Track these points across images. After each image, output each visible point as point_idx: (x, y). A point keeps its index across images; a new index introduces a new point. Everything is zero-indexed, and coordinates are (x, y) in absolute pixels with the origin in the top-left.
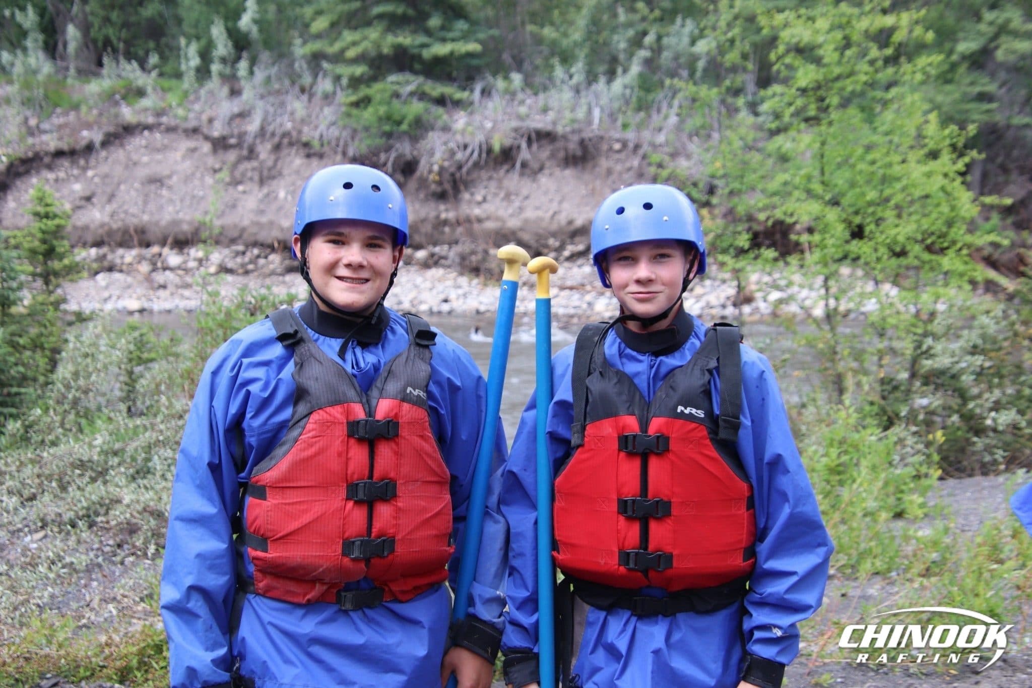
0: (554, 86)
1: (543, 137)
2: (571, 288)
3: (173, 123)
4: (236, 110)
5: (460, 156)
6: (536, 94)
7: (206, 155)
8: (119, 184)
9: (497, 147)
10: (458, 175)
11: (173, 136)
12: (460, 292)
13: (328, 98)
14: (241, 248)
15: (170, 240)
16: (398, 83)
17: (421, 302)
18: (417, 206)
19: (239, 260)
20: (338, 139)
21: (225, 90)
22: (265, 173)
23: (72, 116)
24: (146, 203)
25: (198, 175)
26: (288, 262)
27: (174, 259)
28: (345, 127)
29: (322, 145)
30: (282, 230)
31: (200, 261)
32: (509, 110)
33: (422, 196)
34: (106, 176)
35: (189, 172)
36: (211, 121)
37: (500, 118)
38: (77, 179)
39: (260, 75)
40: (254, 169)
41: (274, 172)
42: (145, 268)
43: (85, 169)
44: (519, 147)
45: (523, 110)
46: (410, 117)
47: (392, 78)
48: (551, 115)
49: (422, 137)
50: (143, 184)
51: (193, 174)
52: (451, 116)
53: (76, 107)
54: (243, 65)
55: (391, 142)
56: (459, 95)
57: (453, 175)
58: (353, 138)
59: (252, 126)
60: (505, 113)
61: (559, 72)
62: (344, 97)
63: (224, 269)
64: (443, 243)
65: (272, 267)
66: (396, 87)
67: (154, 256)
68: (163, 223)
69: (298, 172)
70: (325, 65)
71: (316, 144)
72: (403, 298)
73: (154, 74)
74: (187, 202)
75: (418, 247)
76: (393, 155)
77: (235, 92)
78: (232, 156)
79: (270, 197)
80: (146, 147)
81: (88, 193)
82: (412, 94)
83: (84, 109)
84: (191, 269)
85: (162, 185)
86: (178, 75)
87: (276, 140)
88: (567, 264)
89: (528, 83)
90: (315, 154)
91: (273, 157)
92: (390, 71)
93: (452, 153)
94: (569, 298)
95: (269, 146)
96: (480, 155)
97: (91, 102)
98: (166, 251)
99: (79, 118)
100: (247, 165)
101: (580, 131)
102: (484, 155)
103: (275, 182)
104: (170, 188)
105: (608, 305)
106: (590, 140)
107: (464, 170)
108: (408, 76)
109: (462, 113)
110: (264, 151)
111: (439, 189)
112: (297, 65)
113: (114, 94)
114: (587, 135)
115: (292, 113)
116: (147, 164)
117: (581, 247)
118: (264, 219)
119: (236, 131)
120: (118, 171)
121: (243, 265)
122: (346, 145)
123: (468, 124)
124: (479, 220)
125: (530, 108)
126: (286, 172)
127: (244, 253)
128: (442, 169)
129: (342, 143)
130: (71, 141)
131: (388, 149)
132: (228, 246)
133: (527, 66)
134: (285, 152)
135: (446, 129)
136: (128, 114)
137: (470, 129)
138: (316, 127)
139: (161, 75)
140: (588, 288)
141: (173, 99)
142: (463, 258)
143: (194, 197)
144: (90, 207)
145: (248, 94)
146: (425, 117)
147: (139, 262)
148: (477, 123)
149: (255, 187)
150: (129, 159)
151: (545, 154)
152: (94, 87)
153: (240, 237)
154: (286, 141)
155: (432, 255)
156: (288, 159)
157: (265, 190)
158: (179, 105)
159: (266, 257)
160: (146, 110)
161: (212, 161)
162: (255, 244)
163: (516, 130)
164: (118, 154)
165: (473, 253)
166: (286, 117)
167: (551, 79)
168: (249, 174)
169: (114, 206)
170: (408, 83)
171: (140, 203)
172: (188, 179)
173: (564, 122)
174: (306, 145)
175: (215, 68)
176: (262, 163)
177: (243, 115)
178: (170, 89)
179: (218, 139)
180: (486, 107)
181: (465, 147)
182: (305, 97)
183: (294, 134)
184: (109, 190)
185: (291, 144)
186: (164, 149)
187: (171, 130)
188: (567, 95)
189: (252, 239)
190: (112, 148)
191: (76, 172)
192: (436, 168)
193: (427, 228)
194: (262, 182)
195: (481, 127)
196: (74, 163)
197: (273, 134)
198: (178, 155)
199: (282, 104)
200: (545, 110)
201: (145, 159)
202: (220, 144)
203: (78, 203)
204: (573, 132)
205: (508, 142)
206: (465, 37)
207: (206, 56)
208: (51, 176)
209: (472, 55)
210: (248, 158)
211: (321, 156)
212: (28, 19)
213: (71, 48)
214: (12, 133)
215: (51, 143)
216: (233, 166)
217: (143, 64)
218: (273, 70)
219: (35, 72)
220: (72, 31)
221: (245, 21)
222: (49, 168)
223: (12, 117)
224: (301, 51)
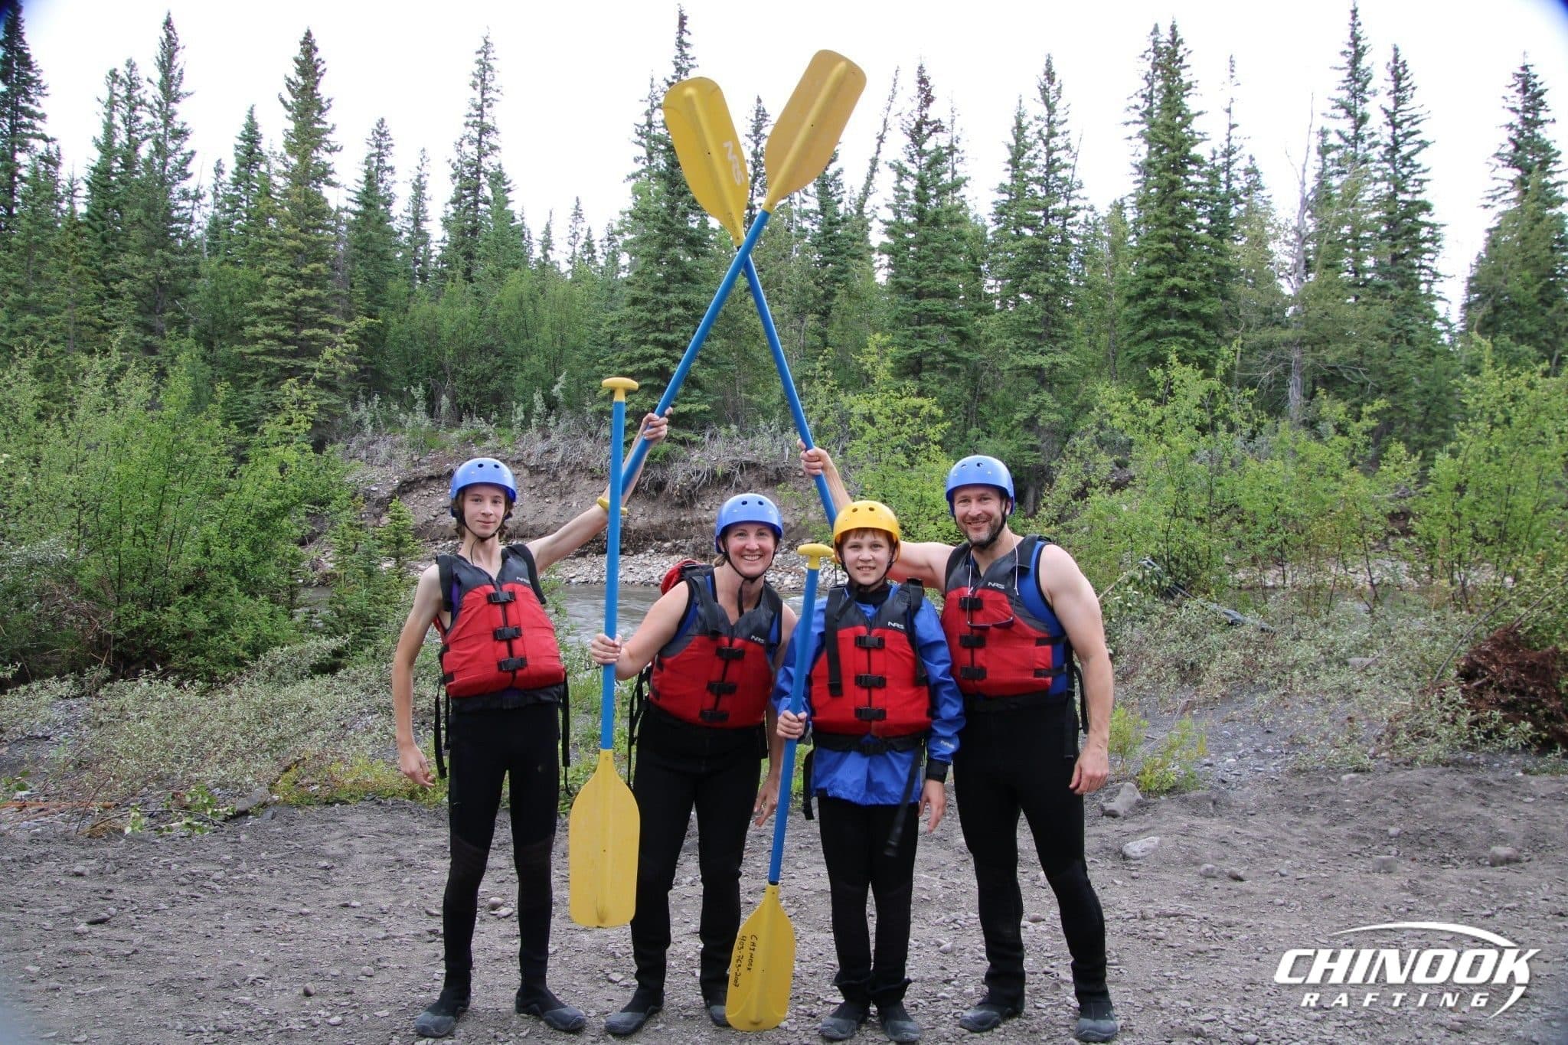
0: (759, 433)
1: (751, 466)
4: (546, 448)
5: (694, 479)
6: (747, 438)
7: (525, 478)
9: (719, 473)
10: (693, 492)
18: (665, 512)
21: (540, 435)
22: (564, 490)
23: (441, 454)
29: (602, 471)
32: (728, 448)
33: (669, 505)
36: (529, 455)
37: (722, 454)
39: (562, 426)
40: (556, 487)
41: (569, 489)
44: (734, 473)
45: (737, 449)
46: (661, 453)
48: (756, 452)
49: (669, 466)
52: (689, 452)
53: (443, 448)
54: (552, 419)
55: (648, 469)
56: (695, 438)
57: (689, 491)
59: (557, 460)
60: (725, 451)
61: (762, 424)
64: (682, 537)
69: (585, 489)
71: (598, 470)
72: (653, 574)
73: (493, 425)
75: (665, 540)
76: (649, 478)
77: (546, 437)
78: (542, 479)
79: (566, 506)
83: (448, 449)
86: (510, 426)
87: (572, 467)
89: (742, 430)
90: (597, 477)
91: (569, 479)
93: (689, 477)
95: (566, 472)
96: (708, 478)
97: (453, 443)
99: (445, 455)
100: (552, 484)
101: (776, 463)
102: (711, 478)
103: (570, 496)
106: (782, 468)
107: (697, 488)
109: (697, 450)
110: (563, 475)
111: (680, 501)
112: (588, 419)
113: (468, 439)
114: (781, 465)
115: (583, 451)
119: (545, 462)
123: (700, 457)
124: (707, 522)
125: (742, 447)
126: (577, 489)
128: (682, 487)
130: (439, 470)
131: (646, 474)
133: (742, 419)
134: (577, 475)
135: (685, 460)
137: (702, 460)
138: (598, 459)
139: (499, 426)
141: (505, 441)
142: (695, 548)
145: (554, 438)
146: (672, 453)
148: (706, 457)
149: (557, 499)
151: (752, 478)
152: (455, 434)
154: (578, 468)
155: (675, 546)
156: (579, 481)
157: (563, 501)
158: (510, 446)
161: (529, 483)
163: (732, 462)
165: (703, 544)
166: (579, 453)
167: (757, 428)
168: (553, 490)
173: (765, 457)
174: (591, 471)
175: (534, 421)
176: (562, 483)
177: (551, 451)
178: (504, 435)
179: (533, 467)
180: (712, 446)
181: (698, 472)
182: (592, 440)
183: (584, 464)
185: (581, 471)
188: (768, 439)
192: (678, 486)
193: (671, 527)
194: (561, 496)
195: (709, 459)
196: (440, 483)
197: (570, 464)
199: (577, 444)
200: (753, 449)
204: (771, 463)
205: (727, 470)
206: (699, 400)
207: (528, 413)
208: (425, 493)
209: (704, 412)
210: (553, 480)
211: (601, 479)
212: (418, 392)
213: (443, 410)
214: (402, 465)
215: (426, 471)
216: (543, 485)
217: (487, 420)
218: (572, 422)
219: (420, 426)
220: (445, 400)
221: (556, 390)
222: (424, 487)
223: (403, 454)
224: (590, 409)
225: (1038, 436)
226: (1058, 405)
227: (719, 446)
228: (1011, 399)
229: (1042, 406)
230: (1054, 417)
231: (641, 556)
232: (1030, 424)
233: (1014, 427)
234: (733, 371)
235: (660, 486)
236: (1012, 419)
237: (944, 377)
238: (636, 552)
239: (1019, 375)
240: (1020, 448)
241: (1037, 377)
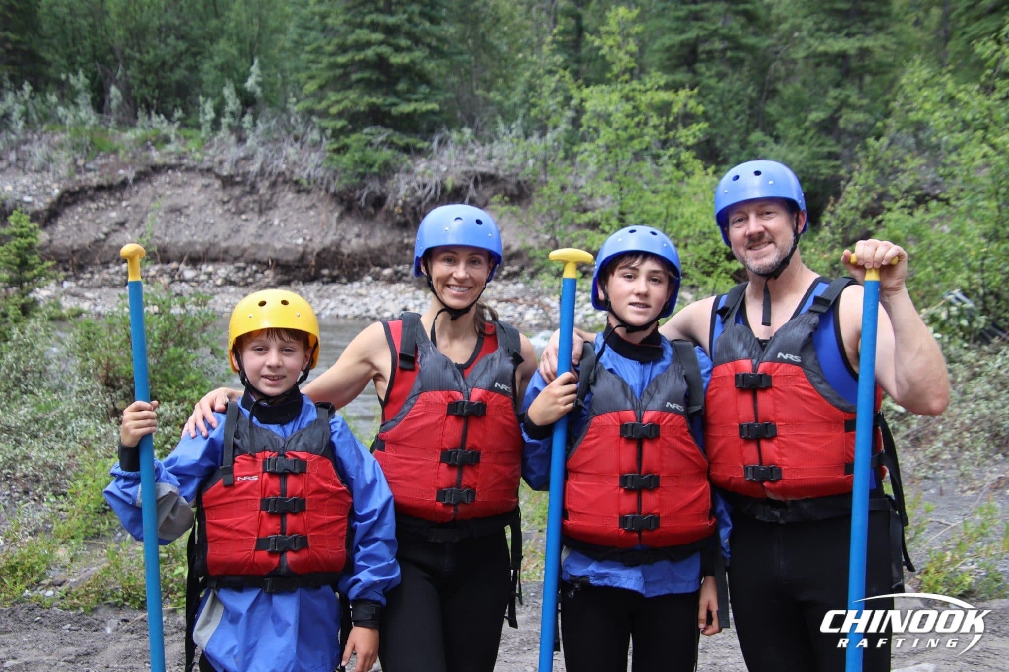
0: (498, 138)
1: (487, 179)
2: (507, 301)
3: (191, 164)
4: (242, 154)
5: (419, 193)
6: (483, 145)
7: (217, 190)
8: (147, 213)
9: (449, 186)
10: (418, 209)
11: (192, 175)
12: (417, 302)
13: (316, 145)
14: (242, 265)
15: (185, 258)
16: (372, 134)
17: (385, 310)
18: (385, 233)
19: (241, 274)
20: (322, 179)
21: (233, 138)
22: (264, 205)
23: (112, 158)
24: (167, 227)
25: (210, 205)
26: (279, 277)
27: (189, 274)
28: (328, 169)
29: (309, 183)
30: (275, 250)
31: (210, 275)
32: (461, 157)
33: (389, 225)
34: (137, 206)
35: (203, 203)
36: (221, 163)
37: (453, 163)
38: (113, 207)
39: (261, 126)
40: (255, 202)
41: (270, 204)
42: (165, 280)
43: (120, 200)
44: (467, 187)
45: (471, 157)
46: (380, 162)
47: (366, 130)
48: (495, 161)
49: (390, 178)
50: (166, 213)
51: (206, 205)
52: (414, 162)
53: (115, 151)
54: (248, 119)
55: (365, 181)
56: (421, 145)
57: (414, 208)
58: (334, 179)
59: (254, 168)
60: (458, 160)
61: (502, 127)
62: (327, 145)
63: (228, 282)
64: (405, 263)
65: (267, 280)
66: (370, 138)
67: (173, 270)
68: (181, 244)
69: (289, 204)
70: (315, 119)
71: (304, 182)
72: (370, 307)
73: (177, 125)
74: (201, 227)
75: (385, 266)
76: (366, 192)
77: (241, 140)
78: (237, 191)
79: (267, 224)
80: (169, 183)
81: (122, 219)
82: (383, 143)
83: (121, 153)
84: (203, 281)
85: (181, 214)
86: (198, 127)
87: (273, 178)
88: (504, 282)
89: (477, 135)
90: (304, 191)
91: (270, 192)
92: (365, 125)
93: (414, 191)
94: (505, 308)
95: (267, 183)
96: (436, 192)
97: (127, 147)
98: (182, 266)
99: (117, 159)
100: (249, 198)
101: (517, 175)
102: (439, 193)
103: (272, 212)
104: (187, 216)
105: (535, 315)
106: (525, 182)
107: (423, 204)
108: (380, 128)
109: (423, 159)
110: (263, 188)
111: (402, 220)
112: (292, 120)
113: (146, 141)
114: (522, 178)
115: (286, 158)
116: (170, 197)
117: (516, 268)
118: (261, 242)
119: (241, 171)
120: (147, 201)
121: (244, 279)
122: (329, 183)
123: (427, 168)
125: (478, 155)
126: (280, 204)
127: (245, 269)
128: (405, 203)
129: (325, 182)
130: (110, 178)
131: (362, 186)
132: (232, 263)
133: (477, 122)
134: (280, 188)
135: (409, 171)
136: (156, 156)
137: (429, 172)
138: (305, 169)
139: (184, 126)
140: (521, 301)
141: (192, 145)
143: (206, 223)
144: (123, 231)
145: (251, 141)
146: (393, 162)
147: (161, 275)
148: (434, 168)
149: (256, 216)
150: (155, 192)
151: (487, 193)
152: (129, 135)
153: (242, 256)
154: (281, 179)
155: (396, 273)
156: (282, 194)
157: (263, 219)
158: (197, 150)
159: (262, 273)
160: (170, 153)
161: (220, 195)
162: (254, 262)
163: (465, 173)
164: (146, 189)
166: (282, 160)
167: (495, 133)
168: (251, 206)
169: (142, 230)
170: (379, 134)
171: (163, 227)
172: (201, 209)
173: (504, 167)
174: (296, 183)
175: (225, 121)
176: (260, 197)
177: (248, 158)
178: (191, 137)
179: (226, 177)
180: (442, 155)
181: (425, 186)
182: (297, 145)
183: (287, 174)
184: (138, 217)
185: (285, 182)
186: (185, 184)
187: (189, 170)
188: (508, 146)
189: (252, 257)
190: (142, 184)
191: (112, 203)
192: (400, 202)
193: (392, 251)
194: (261, 212)
195: (438, 170)
196: (111, 195)
197: (270, 174)
198: (195, 190)
199: (280, 150)
200: (490, 158)
201: (169, 193)
202: (228, 182)
203: (114, 227)
204: (511, 176)
205: (458, 183)
206: (426, 99)
207: (219, 111)
208: (93, 206)
209: (432, 112)
210: (250, 193)
211: (308, 192)
212: (80, 81)
213: (114, 104)
214: (63, 172)
215: (94, 179)
216: (238, 199)
217: (169, 117)
218: (274, 122)
219: (83, 123)
220: (114, 90)
221: (250, 83)
222: (92, 199)
223: (64, 158)
224: (295, 108)
225: (838, 141)
226: (865, 102)
227: (450, 152)
228: (806, 95)
229: (844, 104)
230: (860, 117)
231: (356, 284)
232: (828, 127)
233: (807, 130)
234: (469, 62)
235: (379, 202)
236: (806, 119)
237: (723, 68)
238: (351, 279)
239: (818, 65)
240: (815, 156)
241: (840, 67)
